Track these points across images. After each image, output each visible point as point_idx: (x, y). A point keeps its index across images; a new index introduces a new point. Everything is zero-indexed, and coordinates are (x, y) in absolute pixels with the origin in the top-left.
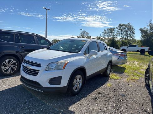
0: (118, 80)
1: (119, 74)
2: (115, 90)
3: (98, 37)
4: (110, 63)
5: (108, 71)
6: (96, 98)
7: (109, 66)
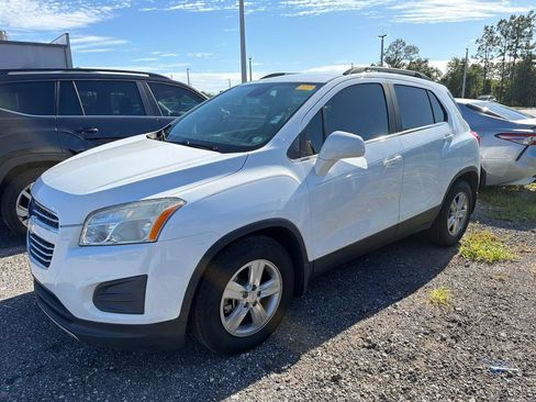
0: (498, 268)
1: (514, 232)
2: (460, 326)
3: (457, 60)
4: (465, 184)
5: (454, 222)
6: (336, 379)
7: (462, 195)
